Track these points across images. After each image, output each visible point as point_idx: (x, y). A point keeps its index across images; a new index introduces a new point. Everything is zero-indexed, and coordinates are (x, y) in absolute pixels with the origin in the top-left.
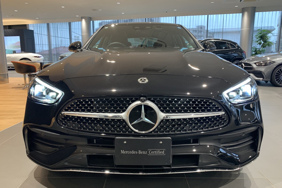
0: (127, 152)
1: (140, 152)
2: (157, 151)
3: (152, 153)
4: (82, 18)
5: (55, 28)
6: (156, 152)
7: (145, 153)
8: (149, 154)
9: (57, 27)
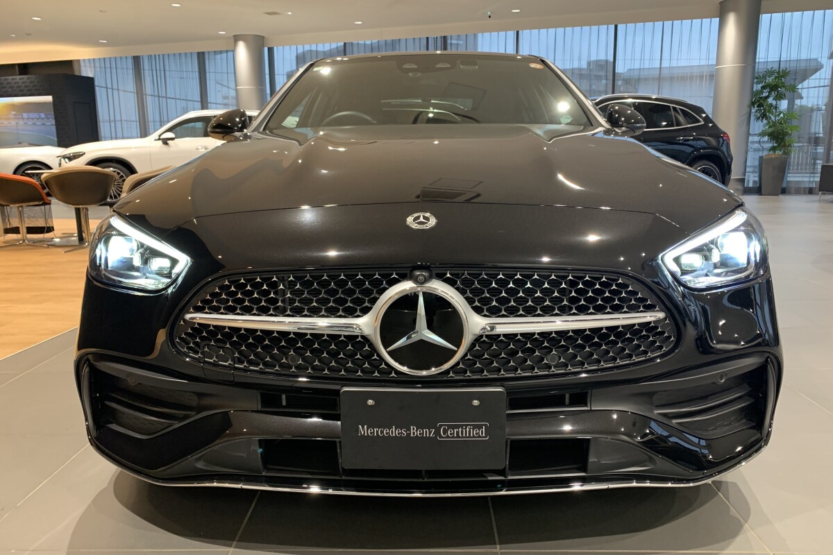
0: (377, 432)
1: (414, 431)
2: (466, 429)
3: (451, 434)
4: (237, 38)
5: (158, 72)
6: (462, 431)
7: (429, 435)
8: (441, 437)
9: (162, 69)
